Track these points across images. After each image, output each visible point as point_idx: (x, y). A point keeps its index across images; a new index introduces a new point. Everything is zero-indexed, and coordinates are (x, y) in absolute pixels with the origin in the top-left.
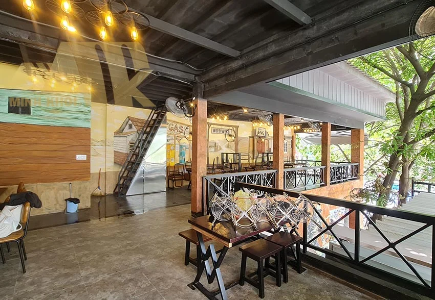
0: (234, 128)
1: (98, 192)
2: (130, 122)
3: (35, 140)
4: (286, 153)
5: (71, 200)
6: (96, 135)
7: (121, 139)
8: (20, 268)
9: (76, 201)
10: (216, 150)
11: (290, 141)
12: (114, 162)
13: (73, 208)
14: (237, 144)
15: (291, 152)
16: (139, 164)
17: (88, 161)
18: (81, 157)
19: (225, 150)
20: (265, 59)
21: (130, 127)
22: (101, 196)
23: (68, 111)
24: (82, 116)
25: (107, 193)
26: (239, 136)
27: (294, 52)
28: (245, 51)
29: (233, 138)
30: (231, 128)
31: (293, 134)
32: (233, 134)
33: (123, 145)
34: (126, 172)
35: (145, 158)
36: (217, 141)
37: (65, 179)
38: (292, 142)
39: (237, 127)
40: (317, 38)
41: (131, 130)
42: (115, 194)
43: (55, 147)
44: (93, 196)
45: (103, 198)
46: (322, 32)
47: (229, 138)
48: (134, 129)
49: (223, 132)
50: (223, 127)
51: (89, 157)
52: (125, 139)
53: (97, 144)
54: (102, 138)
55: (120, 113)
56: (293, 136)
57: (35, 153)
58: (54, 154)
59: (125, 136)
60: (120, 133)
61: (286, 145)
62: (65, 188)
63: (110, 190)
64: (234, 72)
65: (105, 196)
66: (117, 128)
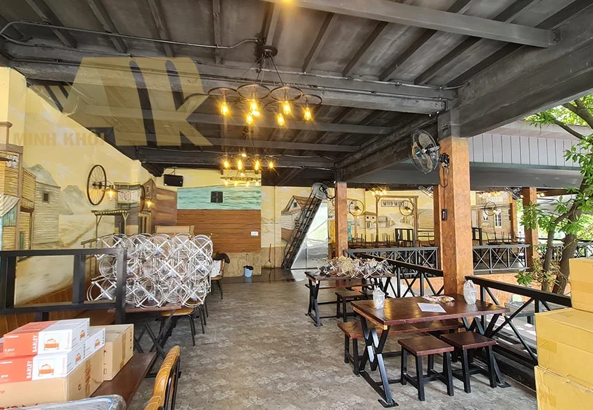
0: (412, 199)
1: (269, 264)
2: (295, 201)
3: (225, 221)
4: (501, 227)
5: (248, 267)
6: (266, 214)
7: (287, 216)
8: (220, 297)
9: (251, 268)
10: (388, 226)
11: (506, 210)
12: (282, 239)
13: (249, 273)
14: (416, 218)
15: (509, 227)
16: (302, 240)
17: (259, 237)
18: (254, 234)
19: (400, 225)
20: (374, 153)
21: (295, 205)
22: (271, 269)
23: (245, 198)
24: (255, 201)
25: (276, 266)
26: (418, 208)
27: (388, 150)
28: (363, 146)
29: (410, 211)
30: (408, 199)
31: (512, 201)
32: (410, 206)
33: (289, 223)
34: (292, 247)
35: (307, 234)
36: (388, 216)
37: (244, 251)
38: (511, 212)
39: (416, 198)
40: (397, 142)
41: (296, 208)
42: (282, 267)
43: (236, 226)
44: (264, 268)
45: (273, 270)
46: (397, 139)
47: (404, 212)
48: (299, 207)
49: (396, 204)
50: (396, 199)
51: (260, 233)
52: (290, 216)
53: (267, 222)
54: (271, 216)
55: (286, 193)
56: (511, 204)
57: (225, 230)
58: (236, 231)
59: (290, 214)
60: (286, 211)
61: (500, 216)
62: (243, 258)
63: (278, 264)
64: (358, 161)
65: (274, 268)
66: (284, 207)
